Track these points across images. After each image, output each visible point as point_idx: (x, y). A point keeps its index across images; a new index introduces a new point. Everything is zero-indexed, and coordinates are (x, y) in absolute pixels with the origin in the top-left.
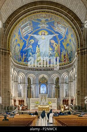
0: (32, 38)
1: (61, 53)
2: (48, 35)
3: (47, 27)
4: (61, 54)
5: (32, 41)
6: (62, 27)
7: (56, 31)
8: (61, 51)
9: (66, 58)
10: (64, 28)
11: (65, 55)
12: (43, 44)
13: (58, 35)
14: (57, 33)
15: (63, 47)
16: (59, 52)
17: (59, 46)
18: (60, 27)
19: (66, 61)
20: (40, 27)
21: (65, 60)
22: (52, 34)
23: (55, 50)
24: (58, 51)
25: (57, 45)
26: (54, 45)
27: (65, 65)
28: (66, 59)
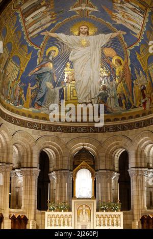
0: (53, 41)
1: (134, 82)
2: (96, 34)
3: (94, 13)
4: (133, 85)
5: (55, 51)
6: (134, 10)
7: (119, 22)
8: (133, 78)
9: (147, 95)
10: (141, 12)
11: (144, 88)
13: (125, 33)
14: (121, 27)
15: (139, 67)
16: (128, 81)
17: (126, 63)
18: (130, 12)
19: (148, 104)
20: (74, 13)
21: (143, 101)
22: (106, 31)
23: (117, 74)
24: (123, 77)
25: (122, 62)
26: (114, 61)
27: (144, 115)
28: (147, 98)
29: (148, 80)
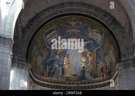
1: (98, 65)
3: (78, 33)
4: (97, 66)
6: (97, 32)
7: (90, 37)
8: (97, 63)
9: (104, 71)
10: (100, 34)
11: (103, 68)
12: (73, 53)
13: (93, 42)
14: (91, 39)
15: (100, 58)
16: (95, 64)
17: (94, 56)
18: (95, 33)
19: (105, 76)
20: (69, 33)
21: (102, 74)
23: (90, 61)
24: (93, 62)
25: (92, 55)
26: (88, 55)
27: (103, 81)
28: (104, 73)
29: (105, 64)
